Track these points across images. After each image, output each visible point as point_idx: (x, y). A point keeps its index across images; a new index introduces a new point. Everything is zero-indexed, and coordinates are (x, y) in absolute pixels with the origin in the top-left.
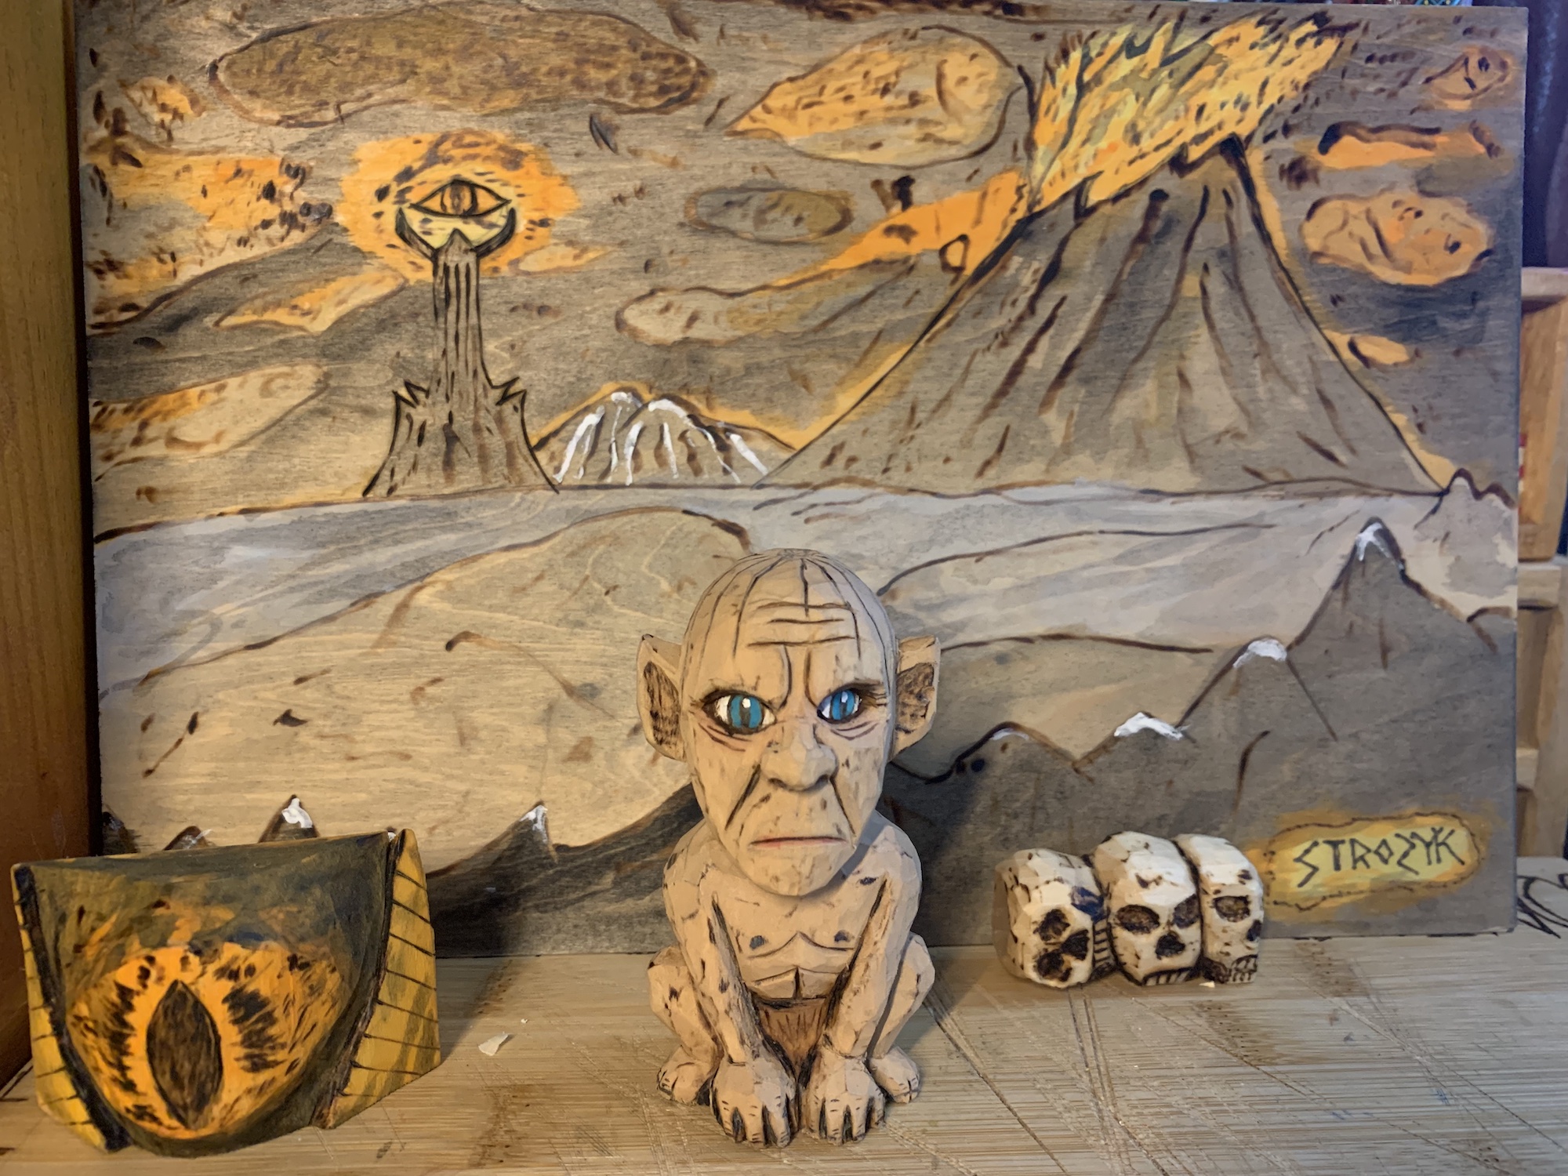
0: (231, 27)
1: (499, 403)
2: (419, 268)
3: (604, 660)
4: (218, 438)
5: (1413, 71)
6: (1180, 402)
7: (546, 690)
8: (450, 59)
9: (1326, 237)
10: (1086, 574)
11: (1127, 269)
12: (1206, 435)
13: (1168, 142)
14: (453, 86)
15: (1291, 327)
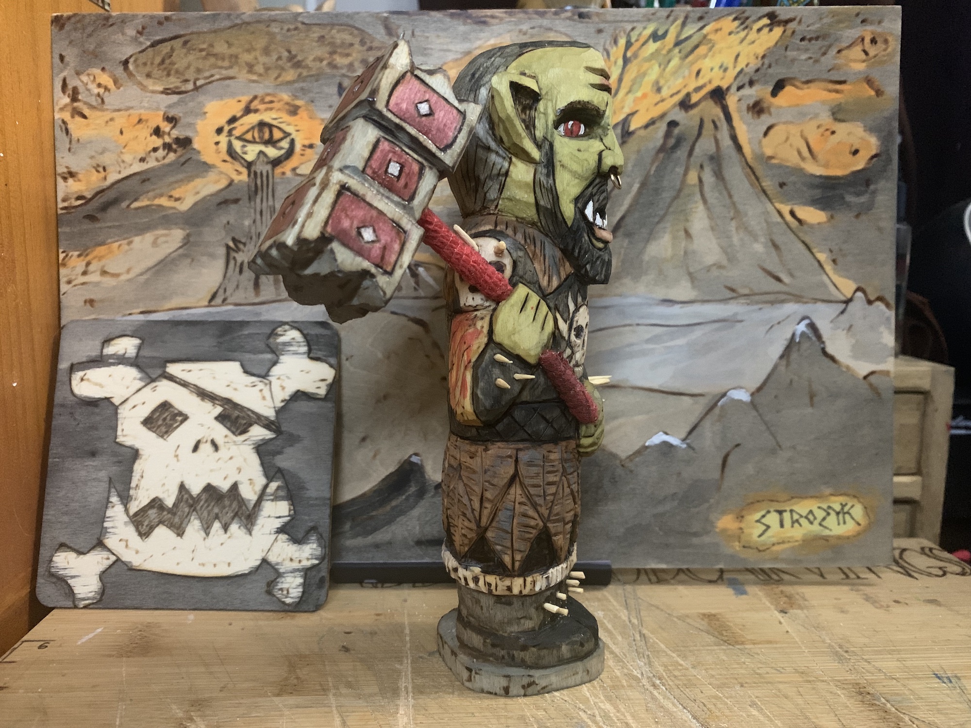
0: (135, 39)
2: (239, 173)
4: (128, 271)
5: (830, 46)
6: (686, 247)
8: (258, 53)
9: (776, 147)
10: (627, 349)
12: (701, 267)
13: (678, 92)
14: (259, 69)
15: (754, 201)
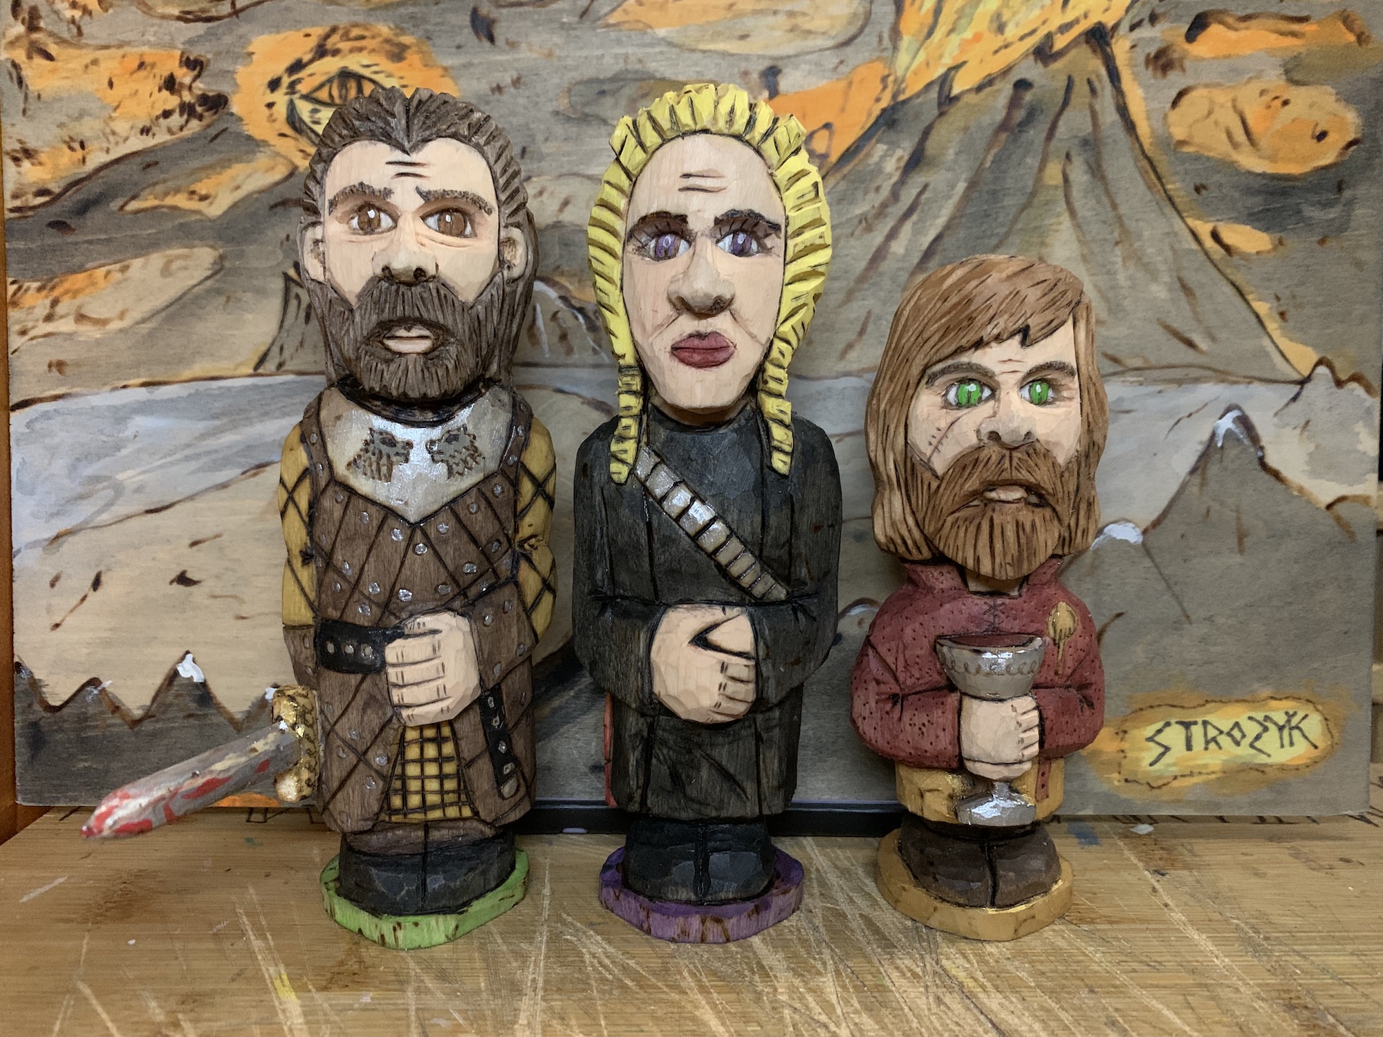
4: (122, 316)
9: (1191, 127)
13: (1033, 32)
15: (1153, 215)
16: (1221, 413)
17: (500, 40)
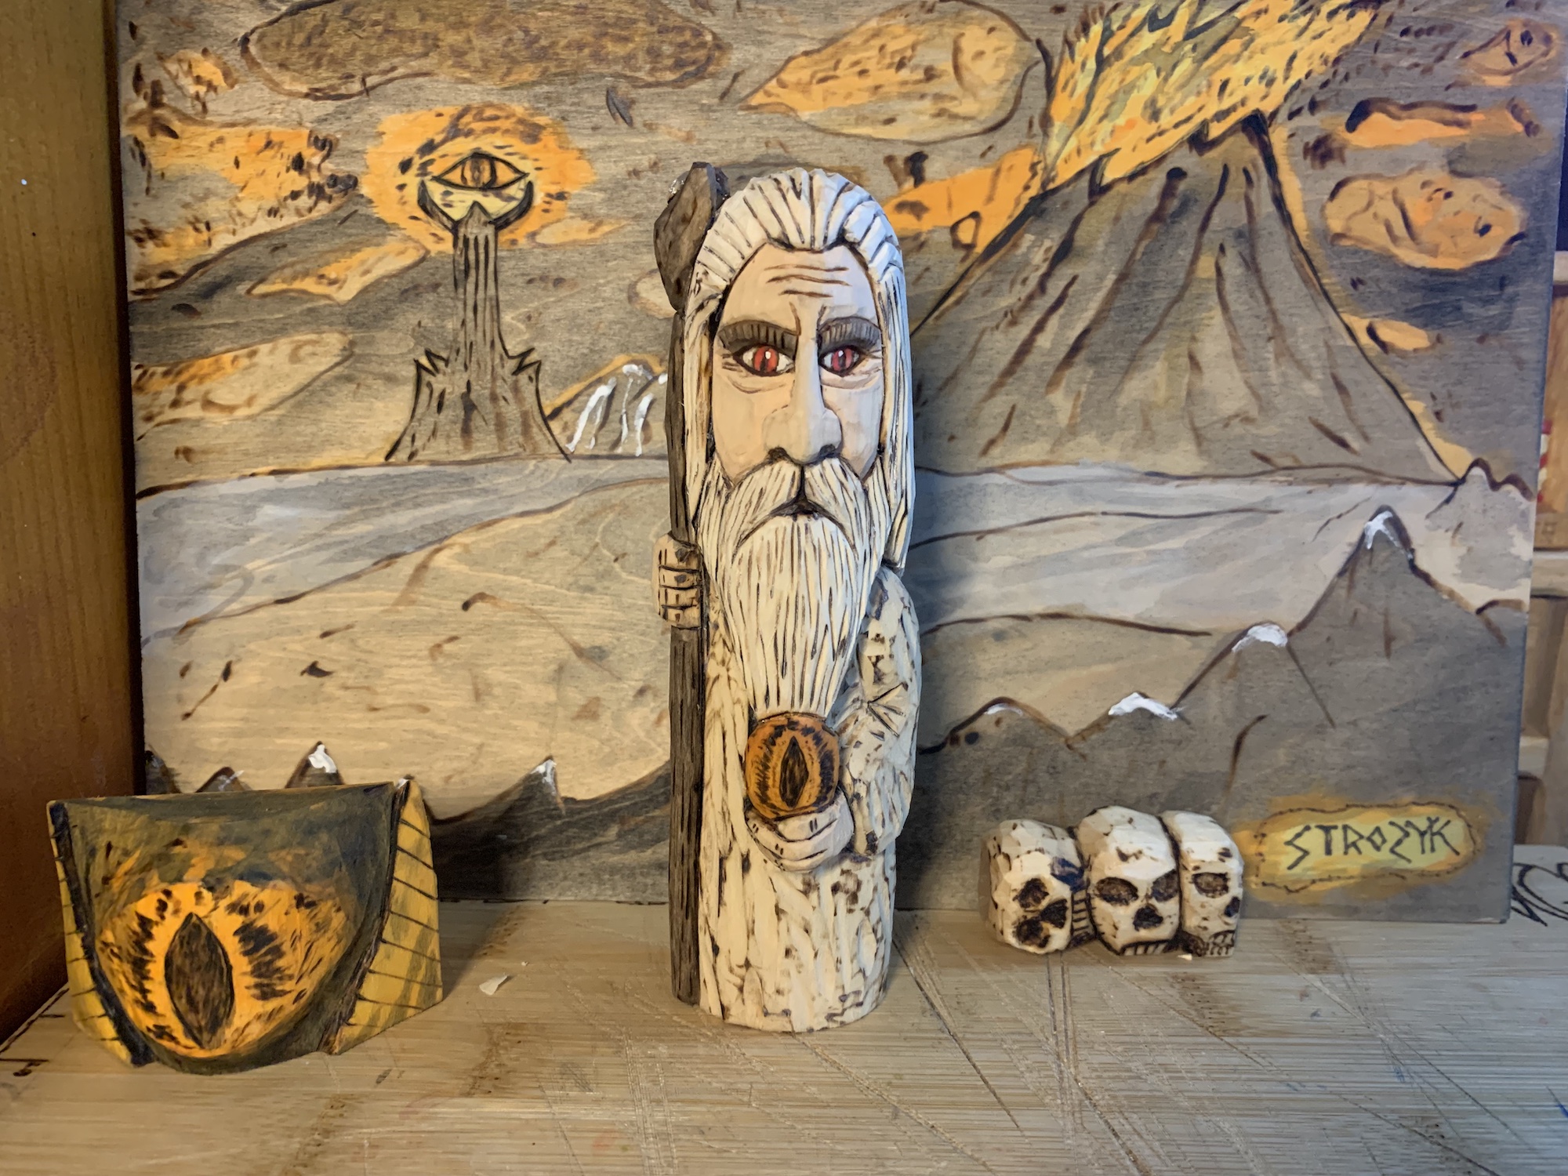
1: (515, 374)
2: (440, 239)
3: (613, 624)
4: (250, 402)
5: (1451, 45)
6: (1190, 384)
7: (557, 651)
8: (471, 32)
9: (1350, 218)
10: (1086, 554)
11: (1141, 249)
12: (1215, 418)
13: (1188, 119)
14: (474, 59)
15: (1307, 311)
16: (1371, 514)
17: (638, 122)
